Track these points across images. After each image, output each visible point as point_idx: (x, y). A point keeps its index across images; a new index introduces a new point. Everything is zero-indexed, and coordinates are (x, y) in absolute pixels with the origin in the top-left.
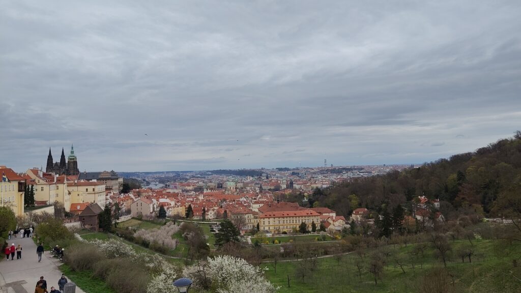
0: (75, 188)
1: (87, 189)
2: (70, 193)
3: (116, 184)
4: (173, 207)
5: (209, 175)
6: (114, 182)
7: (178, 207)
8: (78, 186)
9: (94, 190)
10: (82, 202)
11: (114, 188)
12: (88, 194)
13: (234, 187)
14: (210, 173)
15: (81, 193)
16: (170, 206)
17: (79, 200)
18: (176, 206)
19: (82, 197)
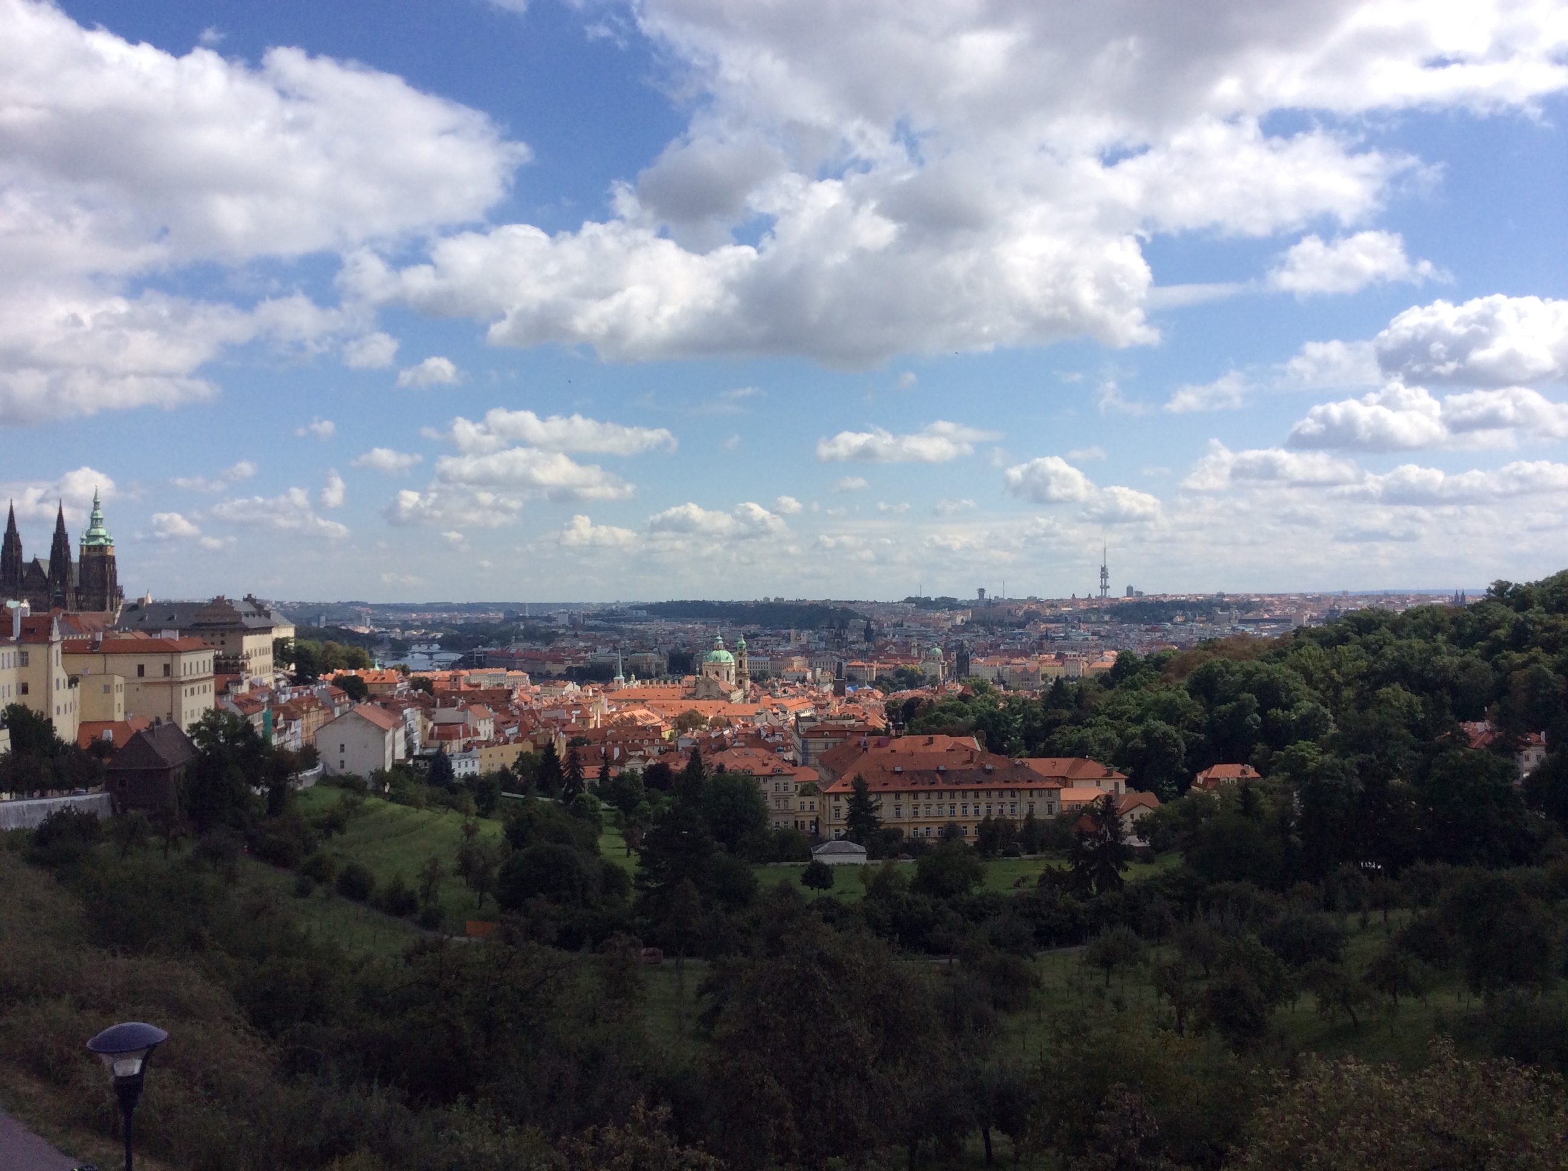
0: (94, 663)
1: (141, 668)
2: (73, 681)
3: (263, 652)
4: (488, 744)
5: (638, 619)
6: (250, 643)
7: (507, 742)
8: (105, 654)
9: (167, 668)
10: (119, 717)
11: (252, 663)
12: (146, 684)
13: (733, 671)
14: (644, 613)
15: (119, 680)
16: (476, 738)
17: (109, 707)
18: (499, 739)
19: (119, 698)
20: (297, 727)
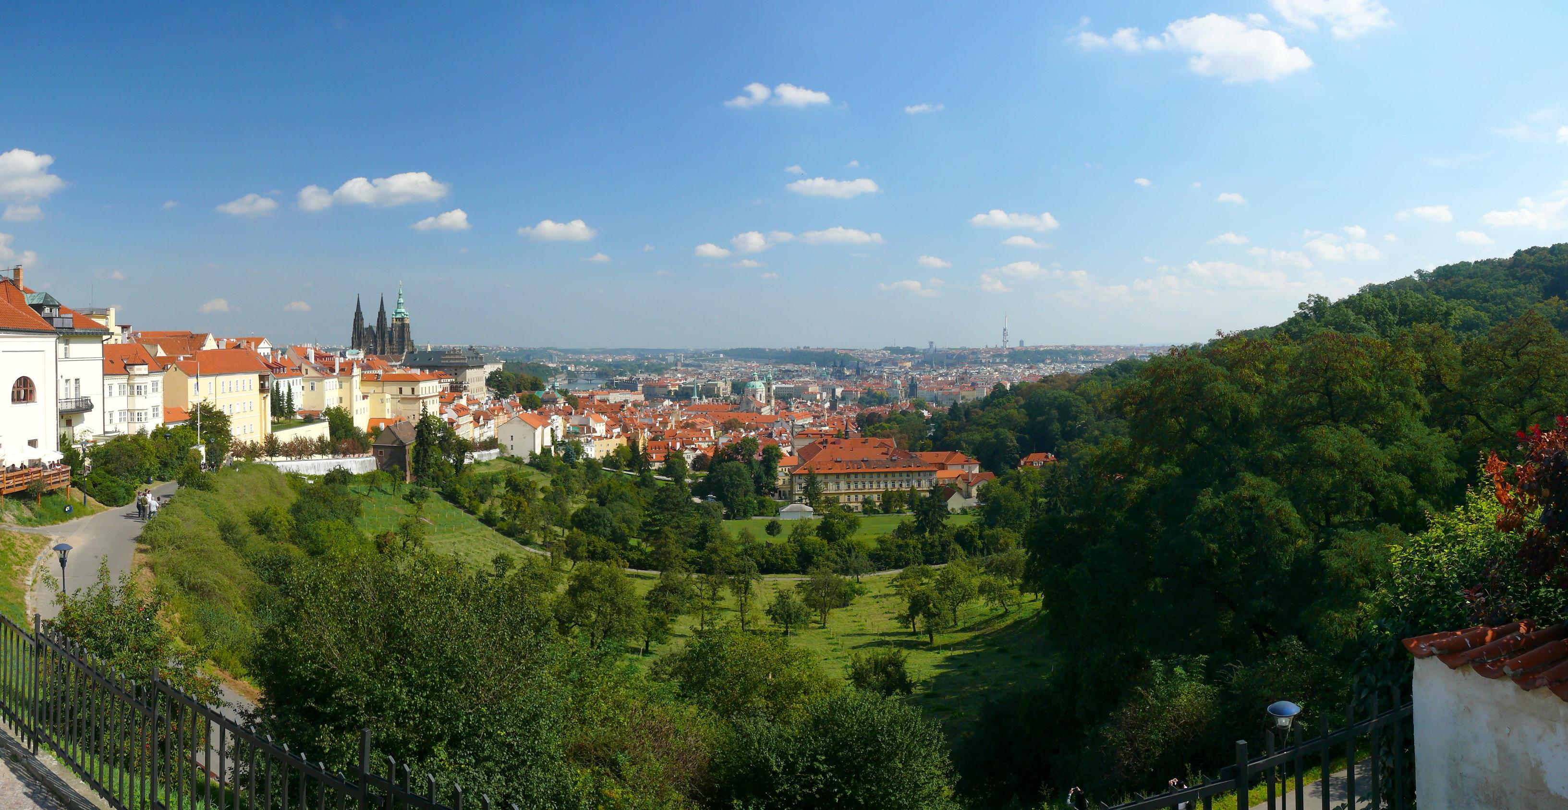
0: (376, 387)
1: (401, 389)
2: (365, 397)
3: (479, 379)
4: (600, 438)
5: (718, 360)
6: (470, 374)
7: (611, 437)
8: (383, 381)
9: (413, 390)
10: (388, 416)
11: (471, 386)
12: (402, 399)
13: (764, 395)
15: (388, 396)
16: (594, 434)
17: (383, 410)
18: (609, 436)
19: (388, 405)
20: (492, 423)
